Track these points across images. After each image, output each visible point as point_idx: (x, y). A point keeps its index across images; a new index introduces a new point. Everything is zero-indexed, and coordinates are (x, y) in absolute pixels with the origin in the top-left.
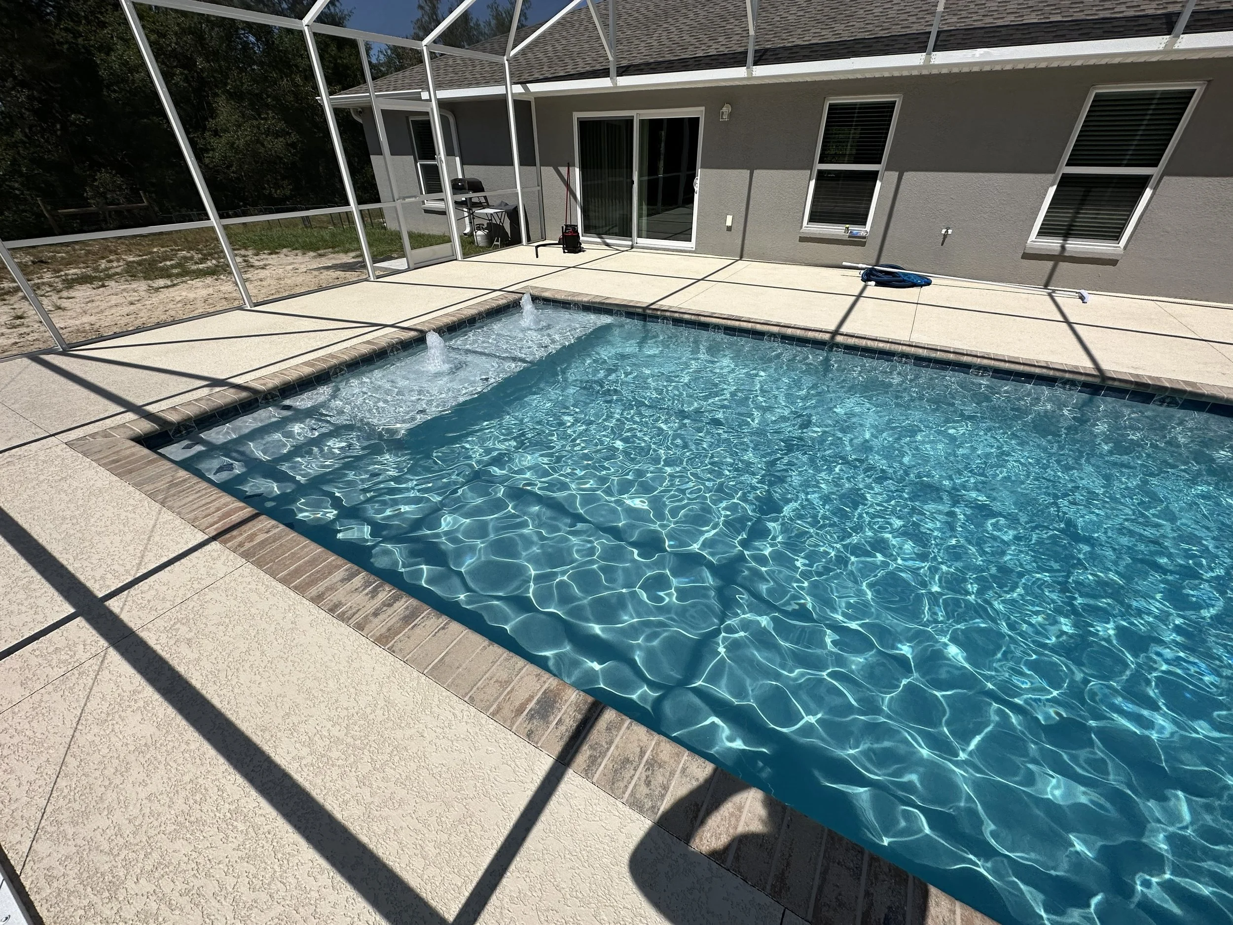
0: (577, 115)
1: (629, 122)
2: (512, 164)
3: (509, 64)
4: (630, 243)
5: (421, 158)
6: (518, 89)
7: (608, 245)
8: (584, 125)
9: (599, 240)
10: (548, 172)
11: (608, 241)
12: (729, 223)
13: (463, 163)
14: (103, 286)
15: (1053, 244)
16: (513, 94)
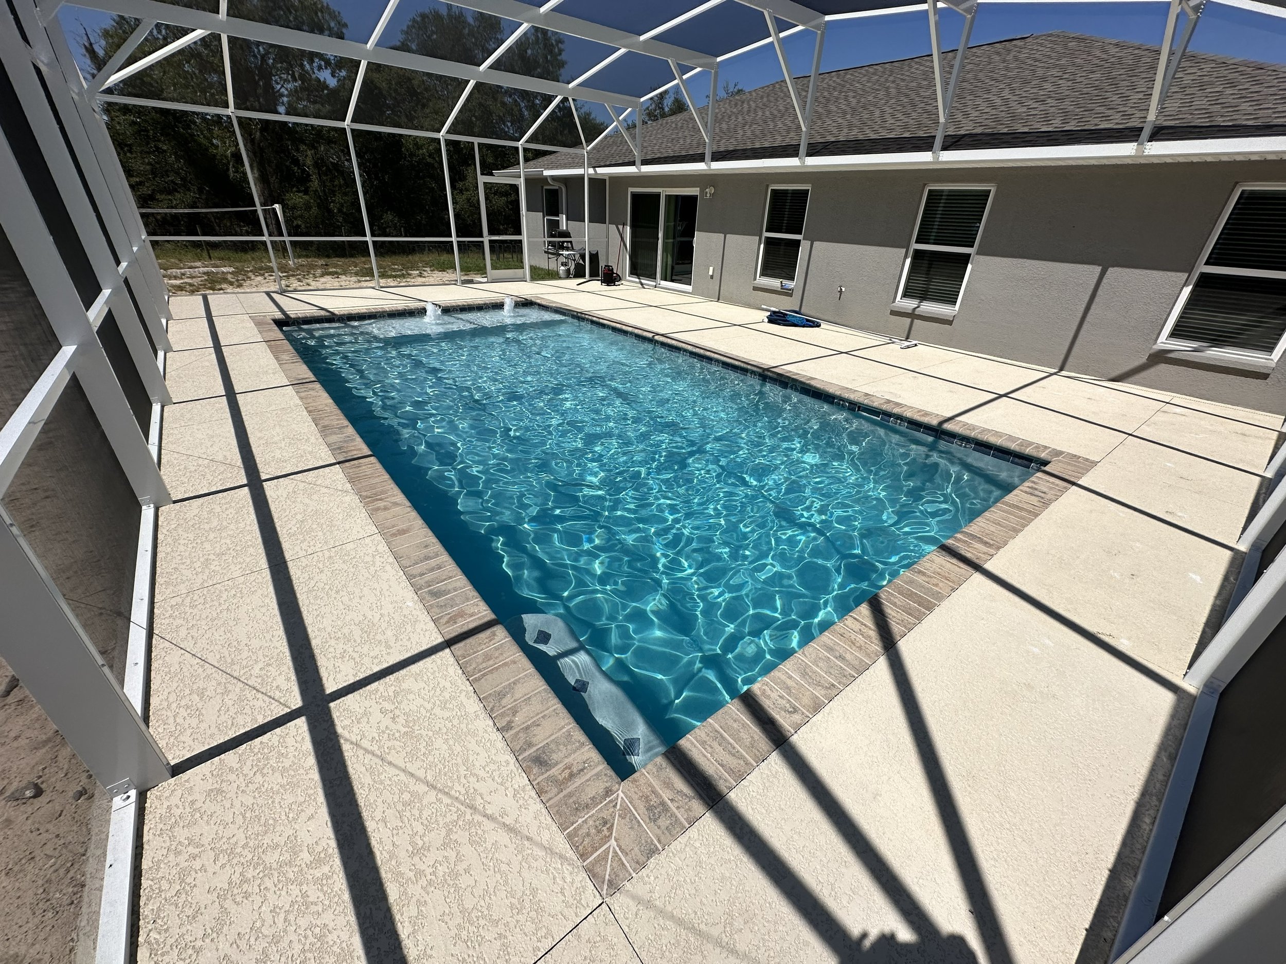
0: (631, 190)
1: (658, 196)
2: (584, 221)
3: (588, 156)
4: (654, 284)
5: (548, 215)
6: (591, 171)
7: (642, 284)
8: (635, 196)
9: (637, 280)
10: (613, 228)
11: (643, 281)
12: (711, 273)
13: (567, 219)
14: (338, 277)
15: (910, 304)
16: (588, 174)
